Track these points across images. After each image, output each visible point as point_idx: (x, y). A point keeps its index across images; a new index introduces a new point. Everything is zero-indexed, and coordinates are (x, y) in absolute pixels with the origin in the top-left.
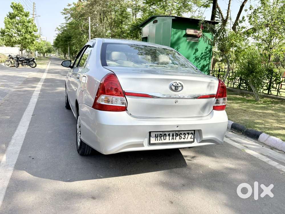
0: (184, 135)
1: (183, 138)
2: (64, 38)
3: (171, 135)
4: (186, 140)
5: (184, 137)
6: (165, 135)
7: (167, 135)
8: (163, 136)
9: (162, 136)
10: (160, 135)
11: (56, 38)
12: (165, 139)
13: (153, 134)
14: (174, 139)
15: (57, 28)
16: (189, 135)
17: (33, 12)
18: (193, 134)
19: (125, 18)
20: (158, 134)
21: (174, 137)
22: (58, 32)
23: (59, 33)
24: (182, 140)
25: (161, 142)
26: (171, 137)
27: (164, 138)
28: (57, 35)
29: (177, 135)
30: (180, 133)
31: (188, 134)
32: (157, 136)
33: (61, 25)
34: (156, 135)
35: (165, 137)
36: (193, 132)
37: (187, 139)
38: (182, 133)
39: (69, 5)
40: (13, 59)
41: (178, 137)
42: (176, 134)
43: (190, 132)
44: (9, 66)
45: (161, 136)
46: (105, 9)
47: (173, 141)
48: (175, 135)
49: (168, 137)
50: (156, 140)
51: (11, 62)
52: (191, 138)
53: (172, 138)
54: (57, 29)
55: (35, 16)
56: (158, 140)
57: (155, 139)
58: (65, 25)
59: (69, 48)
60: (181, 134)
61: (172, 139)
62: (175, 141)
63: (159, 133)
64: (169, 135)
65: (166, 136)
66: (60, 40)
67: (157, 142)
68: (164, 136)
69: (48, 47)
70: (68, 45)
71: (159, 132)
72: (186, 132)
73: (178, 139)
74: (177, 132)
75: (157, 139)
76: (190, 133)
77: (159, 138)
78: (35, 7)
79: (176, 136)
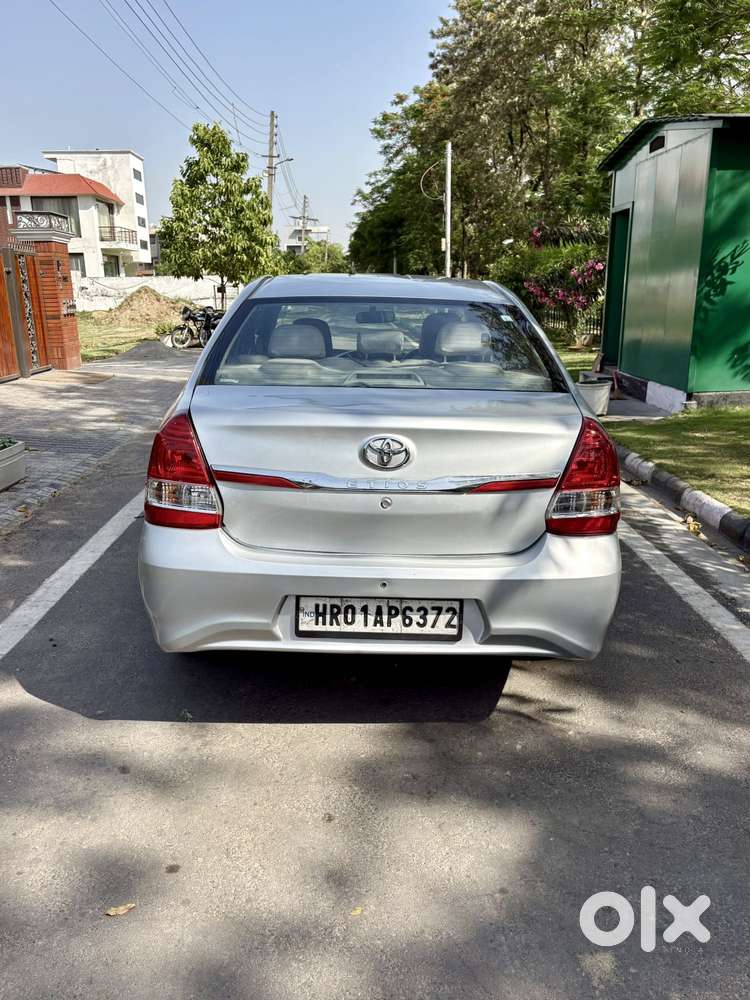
0: (422, 612)
1: (418, 624)
2: (379, 227)
3: (372, 609)
4: (427, 630)
5: (421, 621)
6: (350, 611)
7: (358, 610)
8: (343, 610)
9: (339, 612)
10: (333, 606)
11: (355, 229)
12: (349, 621)
13: (308, 605)
14: (382, 625)
15: (360, 192)
16: (441, 616)
17: (271, 149)
18: (458, 611)
19: (591, 128)
20: (325, 606)
21: (381, 618)
22: (362, 208)
23: (365, 210)
24: (414, 629)
25: (335, 628)
26: (371, 619)
27: (346, 618)
28: (357, 220)
29: (393, 612)
30: (404, 605)
31: (436, 612)
32: (321, 610)
33: (372, 180)
34: (317, 606)
35: (350, 616)
36: (456, 605)
37: (433, 626)
38: (415, 605)
39: (401, 99)
40: (195, 320)
41: (400, 617)
42: (390, 608)
43: (445, 605)
44: (185, 345)
45: (335, 610)
46: (517, 99)
47: (378, 629)
48: (385, 610)
49: (360, 617)
50: (317, 624)
51: (190, 331)
52: (449, 625)
53: (376, 619)
54: (358, 198)
55: (275, 161)
56: (324, 623)
57: (314, 618)
58: (384, 179)
59: (398, 262)
60: (411, 609)
61: (375, 625)
62: (386, 629)
63: (329, 602)
64: (365, 610)
65: (354, 613)
66: (366, 235)
67: (320, 628)
68: (346, 613)
69: (332, 264)
70: (395, 252)
71: (328, 599)
72: (428, 605)
73: (397, 625)
74: (393, 603)
75: (320, 619)
76: (444, 610)
77: (328, 617)
78: (275, 131)
79: (390, 614)
